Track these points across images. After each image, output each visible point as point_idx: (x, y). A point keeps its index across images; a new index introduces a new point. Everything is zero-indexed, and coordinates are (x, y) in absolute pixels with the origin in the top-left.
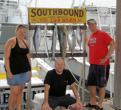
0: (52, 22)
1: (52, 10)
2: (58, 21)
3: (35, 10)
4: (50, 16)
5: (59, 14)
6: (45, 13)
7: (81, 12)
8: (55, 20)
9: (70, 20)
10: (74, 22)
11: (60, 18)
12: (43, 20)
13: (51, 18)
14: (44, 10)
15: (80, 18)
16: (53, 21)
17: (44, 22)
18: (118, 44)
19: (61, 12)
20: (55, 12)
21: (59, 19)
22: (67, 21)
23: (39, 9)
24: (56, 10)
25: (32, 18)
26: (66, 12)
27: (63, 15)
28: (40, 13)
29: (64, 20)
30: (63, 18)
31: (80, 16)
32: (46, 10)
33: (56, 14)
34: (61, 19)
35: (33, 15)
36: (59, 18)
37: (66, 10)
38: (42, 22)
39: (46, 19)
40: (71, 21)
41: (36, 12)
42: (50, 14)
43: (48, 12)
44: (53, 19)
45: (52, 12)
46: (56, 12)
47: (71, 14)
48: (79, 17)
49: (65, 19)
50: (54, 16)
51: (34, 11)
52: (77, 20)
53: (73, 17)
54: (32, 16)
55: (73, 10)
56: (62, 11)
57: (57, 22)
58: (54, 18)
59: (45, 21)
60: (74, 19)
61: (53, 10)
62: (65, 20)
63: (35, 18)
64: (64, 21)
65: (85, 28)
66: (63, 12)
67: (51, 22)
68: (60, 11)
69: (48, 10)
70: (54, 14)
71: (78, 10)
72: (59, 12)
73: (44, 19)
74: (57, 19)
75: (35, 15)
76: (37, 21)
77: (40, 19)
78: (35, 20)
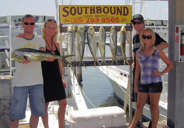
0: (89, 22)
1: (88, 8)
2: (97, 21)
3: (68, 8)
4: (86, 15)
5: (97, 12)
6: (80, 12)
7: (126, 10)
8: (92, 20)
9: (111, 20)
10: (116, 22)
12: (77, 20)
13: (88, 17)
14: (78, 8)
15: (124, 17)
16: (90, 21)
17: (79, 23)
18: (171, 48)
19: (100, 10)
20: (92, 10)
21: (98, 19)
22: (108, 21)
23: (73, 7)
24: (94, 8)
25: (64, 18)
26: (106, 10)
27: (102, 13)
28: (73, 12)
29: (104, 19)
30: (102, 17)
31: (124, 15)
32: (81, 8)
33: (94, 13)
34: (100, 18)
35: (66, 14)
36: (97, 17)
37: (106, 7)
38: (76, 23)
39: (82, 19)
40: (113, 21)
41: (69, 10)
42: (86, 13)
43: (84, 10)
44: (90, 18)
45: (89, 10)
46: (94, 10)
47: (113, 12)
48: (122, 16)
49: (106, 18)
50: (91, 15)
51: (66, 9)
52: (120, 20)
53: (115, 16)
54: (64, 16)
56: (101, 8)
57: (95, 22)
58: (91, 18)
59: (80, 21)
60: (116, 19)
61: (90, 8)
62: (106, 20)
63: (67, 17)
64: (104, 21)
65: (131, 29)
66: (102, 10)
67: (87, 22)
68: (99, 8)
69: (84, 7)
70: (91, 13)
71: (121, 7)
72: (98, 10)
73: (79, 18)
74: (96, 19)
75: (68, 14)
76: (71, 21)
77: (74, 19)
78: (67, 20)
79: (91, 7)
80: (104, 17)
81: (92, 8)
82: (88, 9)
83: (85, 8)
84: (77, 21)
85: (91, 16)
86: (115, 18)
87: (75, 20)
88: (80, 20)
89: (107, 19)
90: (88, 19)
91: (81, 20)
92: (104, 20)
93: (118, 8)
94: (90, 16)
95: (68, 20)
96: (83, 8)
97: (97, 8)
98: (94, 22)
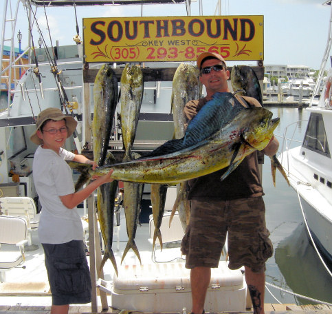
0: (154, 58)
1: (152, 22)
2: (173, 55)
3: (103, 23)
4: (147, 40)
5: (174, 33)
6: (132, 33)
7: (247, 26)
8: (162, 52)
11: (177, 47)
12: (125, 52)
13: (151, 46)
14: (127, 23)
15: (243, 43)
16: (155, 54)
19: (182, 27)
20: (162, 28)
21: (176, 49)
23: (114, 22)
24: (166, 22)
25: (94, 48)
27: (187, 36)
28: (115, 34)
29: (190, 50)
30: (186, 46)
31: (243, 38)
32: (135, 23)
33: (166, 34)
34: (181, 48)
35: (97, 38)
36: (175, 46)
37: (196, 20)
38: (122, 59)
39: (136, 51)
41: (104, 29)
42: (147, 35)
43: (141, 28)
44: (156, 48)
45: (153, 29)
46: (166, 27)
47: (214, 31)
48: (238, 41)
49: (195, 48)
50: (158, 39)
51: (99, 27)
52: (232, 51)
53: (220, 41)
54: (93, 42)
55: (218, 21)
56: (183, 22)
57: (169, 57)
58: (159, 46)
59: (132, 55)
60: (222, 48)
61: (155, 23)
62: (195, 52)
63: (102, 47)
64: (190, 55)
65: (260, 74)
66: (186, 27)
67: (150, 57)
68: (178, 24)
69: (141, 22)
70: (159, 35)
71: (235, 20)
72: (175, 28)
73: (128, 48)
74: (170, 49)
75: (103, 38)
76: (109, 56)
77: (117, 51)
78: (102, 53)
79: (159, 22)
80: (191, 45)
81: (162, 24)
82: (150, 25)
83: (143, 25)
84: (125, 55)
85: (159, 44)
86: (219, 47)
87: (119, 53)
88: (131, 52)
89: (198, 49)
90: (151, 50)
91: (133, 52)
92: (192, 52)
93: (227, 22)
94: (156, 42)
95: (104, 52)
96: (139, 23)
97: (174, 22)
98: (166, 58)
